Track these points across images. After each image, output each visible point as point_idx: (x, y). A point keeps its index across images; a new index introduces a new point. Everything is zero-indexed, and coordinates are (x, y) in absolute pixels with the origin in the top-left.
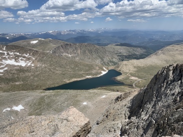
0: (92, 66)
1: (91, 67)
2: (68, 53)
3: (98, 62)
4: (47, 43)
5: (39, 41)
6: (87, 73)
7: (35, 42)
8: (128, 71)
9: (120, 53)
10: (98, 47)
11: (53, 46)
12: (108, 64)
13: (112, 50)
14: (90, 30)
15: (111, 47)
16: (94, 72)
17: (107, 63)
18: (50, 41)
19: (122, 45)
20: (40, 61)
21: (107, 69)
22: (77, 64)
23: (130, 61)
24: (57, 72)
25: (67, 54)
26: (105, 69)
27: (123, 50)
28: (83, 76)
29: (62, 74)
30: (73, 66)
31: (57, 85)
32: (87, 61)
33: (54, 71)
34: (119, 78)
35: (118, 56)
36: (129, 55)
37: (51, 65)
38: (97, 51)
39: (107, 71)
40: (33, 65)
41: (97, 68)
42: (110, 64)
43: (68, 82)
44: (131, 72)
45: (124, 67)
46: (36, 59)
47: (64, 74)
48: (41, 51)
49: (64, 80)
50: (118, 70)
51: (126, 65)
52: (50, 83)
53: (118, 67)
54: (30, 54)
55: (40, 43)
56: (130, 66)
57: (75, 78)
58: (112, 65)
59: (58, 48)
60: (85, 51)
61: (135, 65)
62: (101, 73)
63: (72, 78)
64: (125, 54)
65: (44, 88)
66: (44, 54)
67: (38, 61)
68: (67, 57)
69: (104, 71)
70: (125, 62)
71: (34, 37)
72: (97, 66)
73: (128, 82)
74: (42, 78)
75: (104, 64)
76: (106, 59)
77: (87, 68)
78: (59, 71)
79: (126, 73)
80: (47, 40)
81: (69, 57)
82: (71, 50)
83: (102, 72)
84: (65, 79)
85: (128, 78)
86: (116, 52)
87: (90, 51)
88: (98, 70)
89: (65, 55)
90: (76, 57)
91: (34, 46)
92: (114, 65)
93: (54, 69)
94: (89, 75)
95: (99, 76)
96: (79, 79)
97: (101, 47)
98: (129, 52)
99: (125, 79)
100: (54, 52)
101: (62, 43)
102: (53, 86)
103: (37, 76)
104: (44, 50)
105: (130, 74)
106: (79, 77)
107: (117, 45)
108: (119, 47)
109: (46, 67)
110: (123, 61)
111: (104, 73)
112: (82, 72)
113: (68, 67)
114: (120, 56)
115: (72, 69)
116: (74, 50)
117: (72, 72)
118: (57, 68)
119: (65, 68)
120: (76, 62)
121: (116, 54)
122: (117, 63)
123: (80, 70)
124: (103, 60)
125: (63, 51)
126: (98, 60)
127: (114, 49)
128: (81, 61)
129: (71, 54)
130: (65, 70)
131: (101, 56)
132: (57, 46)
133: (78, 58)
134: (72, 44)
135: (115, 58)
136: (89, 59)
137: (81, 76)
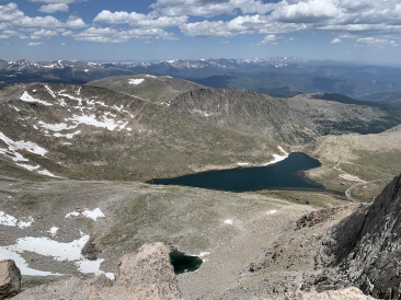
0: (252, 140)
1: (249, 143)
2: (202, 110)
3: (267, 132)
4: (161, 85)
5: (147, 79)
6: (240, 154)
7: (137, 82)
8: (336, 159)
9: (322, 116)
10: (270, 98)
11: (173, 92)
12: (291, 138)
13: (303, 109)
14: (256, 60)
15: (299, 102)
16: (256, 153)
17: (287, 137)
18: (168, 82)
19: (327, 97)
20: (145, 121)
21: (288, 150)
22: (218, 135)
23: (344, 136)
24: (177, 147)
25: (200, 112)
26: (282, 150)
27: (331, 110)
28: (229, 162)
29: (186, 152)
30: (210, 138)
31: (173, 176)
32: (243, 129)
33: (171, 145)
34: (313, 174)
35: (316, 122)
36: (344, 123)
37: (165, 133)
38: (267, 108)
39: (286, 156)
40: (129, 129)
41: (264, 146)
42: (296, 139)
43: (197, 170)
44: (343, 162)
45: (329, 149)
46: (137, 117)
47: (190, 154)
48: (148, 100)
49: (189, 166)
50: (312, 154)
51: (333, 144)
52: (159, 170)
53: (314, 148)
54: (125, 106)
55: (148, 85)
56: (342, 148)
57: (213, 163)
58: (300, 142)
59: (183, 96)
60: (240, 107)
61: (355, 147)
62: (272, 158)
63: (205, 162)
64: (333, 120)
65: (148, 178)
66: (152, 107)
67: (140, 122)
68: (200, 118)
69: (280, 153)
70: (331, 138)
71: (138, 71)
72: (263, 141)
73: (335, 184)
74: (145, 157)
75: (281, 138)
76: (287, 128)
77: (241, 144)
78: (180, 146)
79: (332, 164)
80: (163, 78)
81: (205, 118)
82: (209, 103)
83: (275, 155)
84: (190, 163)
85: (334, 175)
86: (312, 113)
87: (252, 109)
88: (266, 150)
89: (196, 113)
90: (220, 117)
91: (135, 89)
92: (306, 142)
93: (172, 141)
94: (243, 161)
95: (266, 164)
96: (220, 168)
97: (277, 99)
98: (345, 114)
99: (327, 178)
100: (174, 105)
101: (192, 86)
102: (166, 176)
103: (136, 153)
104: (153, 100)
105: (343, 166)
106: (221, 163)
107: (316, 97)
108: (320, 102)
109: (155, 136)
110: (326, 134)
111: (278, 158)
112: (229, 153)
114: (321, 122)
115: (208, 143)
116: (215, 104)
117: (206, 151)
118: (177, 140)
119: (193, 140)
120: (217, 130)
121: (312, 117)
122: (312, 138)
123: (226, 147)
124: (279, 129)
125: (192, 103)
126: (267, 129)
127: (308, 105)
128: (229, 128)
129: (208, 110)
130: (193, 145)
131: (276, 121)
132: (182, 92)
133: (222, 121)
134: (212, 89)
135: (309, 127)
136: (248, 124)
137: (227, 160)
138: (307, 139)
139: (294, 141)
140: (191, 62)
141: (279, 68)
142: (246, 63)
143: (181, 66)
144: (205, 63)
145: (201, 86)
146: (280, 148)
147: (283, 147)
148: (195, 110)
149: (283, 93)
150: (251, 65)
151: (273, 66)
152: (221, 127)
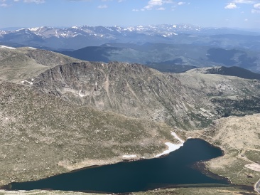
0: (139, 125)
1: (136, 130)
2: (77, 89)
3: (158, 115)
4: (21, 58)
6: (125, 144)
8: (240, 146)
9: (221, 94)
10: (158, 73)
11: (37, 67)
12: (186, 122)
13: (197, 85)
14: (140, 28)
15: (193, 77)
16: (144, 142)
17: (182, 121)
18: (30, 54)
19: (225, 71)
21: (183, 136)
22: (97, 120)
23: (247, 117)
24: (43, 139)
25: (73, 91)
26: (176, 137)
27: (229, 86)
28: (111, 155)
29: (55, 145)
31: (38, 177)
32: (128, 112)
33: (35, 136)
34: (215, 165)
35: (214, 101)
36: (246, 101)
37: (26, 120)
38: (155, 85)
39: (183, 142)
41: (155, 133)
42: (192, 123)
43: (70, 168)
44: (249, 149)
45: (231, 133)
47: (61, 146)
48: (4, 78)
49: (60, 163)
50: (212, 140)
51: (235, 128)
52: (19, 171)
53: (213, 133)
55: (3, 58)
56: (246, 132)
57: (91, 157)
58: (197, 126)
59: (51, 73)
60: (123, 85)
62: (164, 147)
63: (81, 156)
64: (234, 98)
65: (3, 183)
66: (10, 86)
68: (73, 99)
69: (174, 141)
70: (232, 120)
72: (153, 126)
73: (240, 177)
75: (174, 121)
76: (181, 109)
77: (127, 132)
78: (47, 137)
79: (236, 152)
80: (23, 50)
81: (79, 100)
82: (84, 80)
83: (168, 144)
84: (62, 159)
85: (239, 166)
86: (208, 91)
87: (138, 87)
88: (157, 137)
89: (69, 94)
90: (98, 98)
92: (204, 125)
93: (35, 130)
94: (129, 153)
95: (158, 156)
96: (101, 163)
97: (167, 75)
98: (246, 91)
99: (232, 169)
100: (39, 84)
101: (62, 60)
102: (29, 178)
104: (10, 78)
105: (248, 154)
106: (102, 157)
107: (212, 72)
109: (13, 124)
110: (226, 116)
111: (172, 147)
112: (112, 143)
113: (74, 127)
114: (220, 101)
115: (84, 131)
116: (92, 81)
117: (83, 142)
118: (43, 129)
119: (65, 128)
120: (95, 114)
121: (209, 95)
122: (210, 121)
123: (107, 136)
124: (172, 111)
125: (63, 80)
126: (157, 111)
127: (203, 82)
128: (110, 111)
129: (84, 89)
130: (65, 135)
131: (167, 101)
132: (49, 67)
133: (102, 103)
134: (88, 64)
135: (206, 108)
136: (134, 105)
137: (109, 153)
138: (205, 122)
139: (189, 126)
140: (61, 30)
141: (167, 38)
142: (127, 31)
143: (47, 35)
144: (78, 31)
145: (74, 60)
146: (173, 134)
147: (177, 133)
148: (66, 90)
149: (174, 67)
150: (135, 34)
151: (161, 36)
152: (100, 110)
